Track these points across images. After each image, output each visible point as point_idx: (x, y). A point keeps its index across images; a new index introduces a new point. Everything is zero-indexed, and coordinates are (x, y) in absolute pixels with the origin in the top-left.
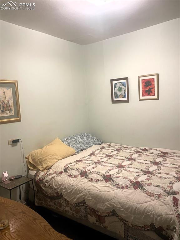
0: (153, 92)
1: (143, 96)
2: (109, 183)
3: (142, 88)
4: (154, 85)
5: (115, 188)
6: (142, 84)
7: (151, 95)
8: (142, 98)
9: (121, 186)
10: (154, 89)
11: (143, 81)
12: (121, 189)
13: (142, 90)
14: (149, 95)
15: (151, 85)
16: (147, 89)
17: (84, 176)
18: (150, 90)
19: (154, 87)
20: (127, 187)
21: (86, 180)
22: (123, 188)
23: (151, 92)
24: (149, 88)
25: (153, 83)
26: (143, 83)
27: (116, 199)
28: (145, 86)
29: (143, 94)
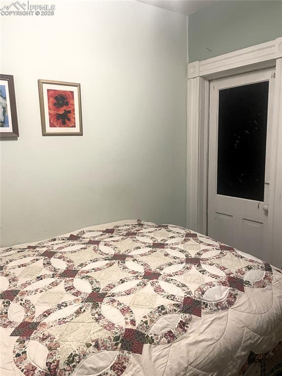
0: (72, 120)
1: (52, 125)
2: (206, 313)
3: (49, 109)
4: (74, 105)
5: (222, 313)
6: (49, 99)
7: (68, 126)
8: (49, 130)
9: (226, 303)
10: (74, 114)
11: (51, 93)
12: (232, 307)
13: (50, 114)
14: (64, 124)
15: (67, 104)
16: (61, 113)
17: (143, 343)
18: (67, 116)
19: (74, 110)
20: (233, 296)
21: (159, 347)
22: (231, 303)
23: (69, 120)
24: (65, 110)
25: (71, 102)
26: (51, 99)
27: (246, 330)
28: (55, 104)
29: (52, 122)
